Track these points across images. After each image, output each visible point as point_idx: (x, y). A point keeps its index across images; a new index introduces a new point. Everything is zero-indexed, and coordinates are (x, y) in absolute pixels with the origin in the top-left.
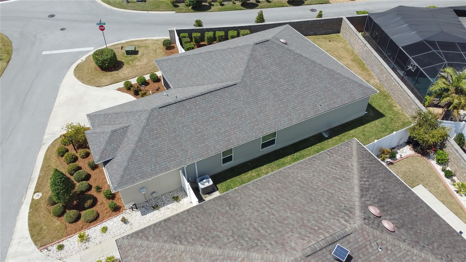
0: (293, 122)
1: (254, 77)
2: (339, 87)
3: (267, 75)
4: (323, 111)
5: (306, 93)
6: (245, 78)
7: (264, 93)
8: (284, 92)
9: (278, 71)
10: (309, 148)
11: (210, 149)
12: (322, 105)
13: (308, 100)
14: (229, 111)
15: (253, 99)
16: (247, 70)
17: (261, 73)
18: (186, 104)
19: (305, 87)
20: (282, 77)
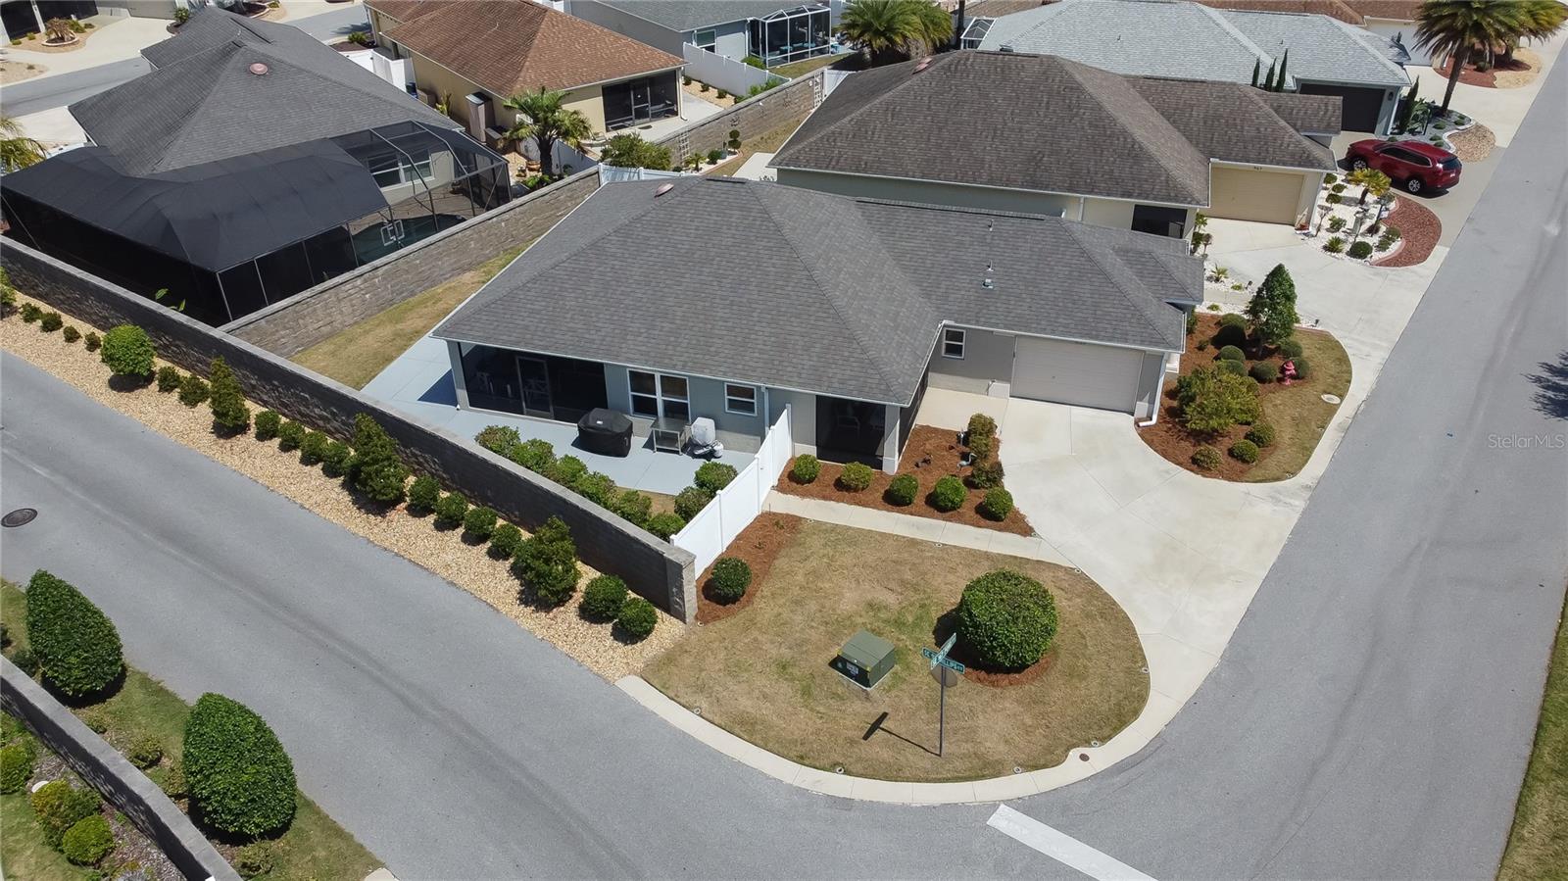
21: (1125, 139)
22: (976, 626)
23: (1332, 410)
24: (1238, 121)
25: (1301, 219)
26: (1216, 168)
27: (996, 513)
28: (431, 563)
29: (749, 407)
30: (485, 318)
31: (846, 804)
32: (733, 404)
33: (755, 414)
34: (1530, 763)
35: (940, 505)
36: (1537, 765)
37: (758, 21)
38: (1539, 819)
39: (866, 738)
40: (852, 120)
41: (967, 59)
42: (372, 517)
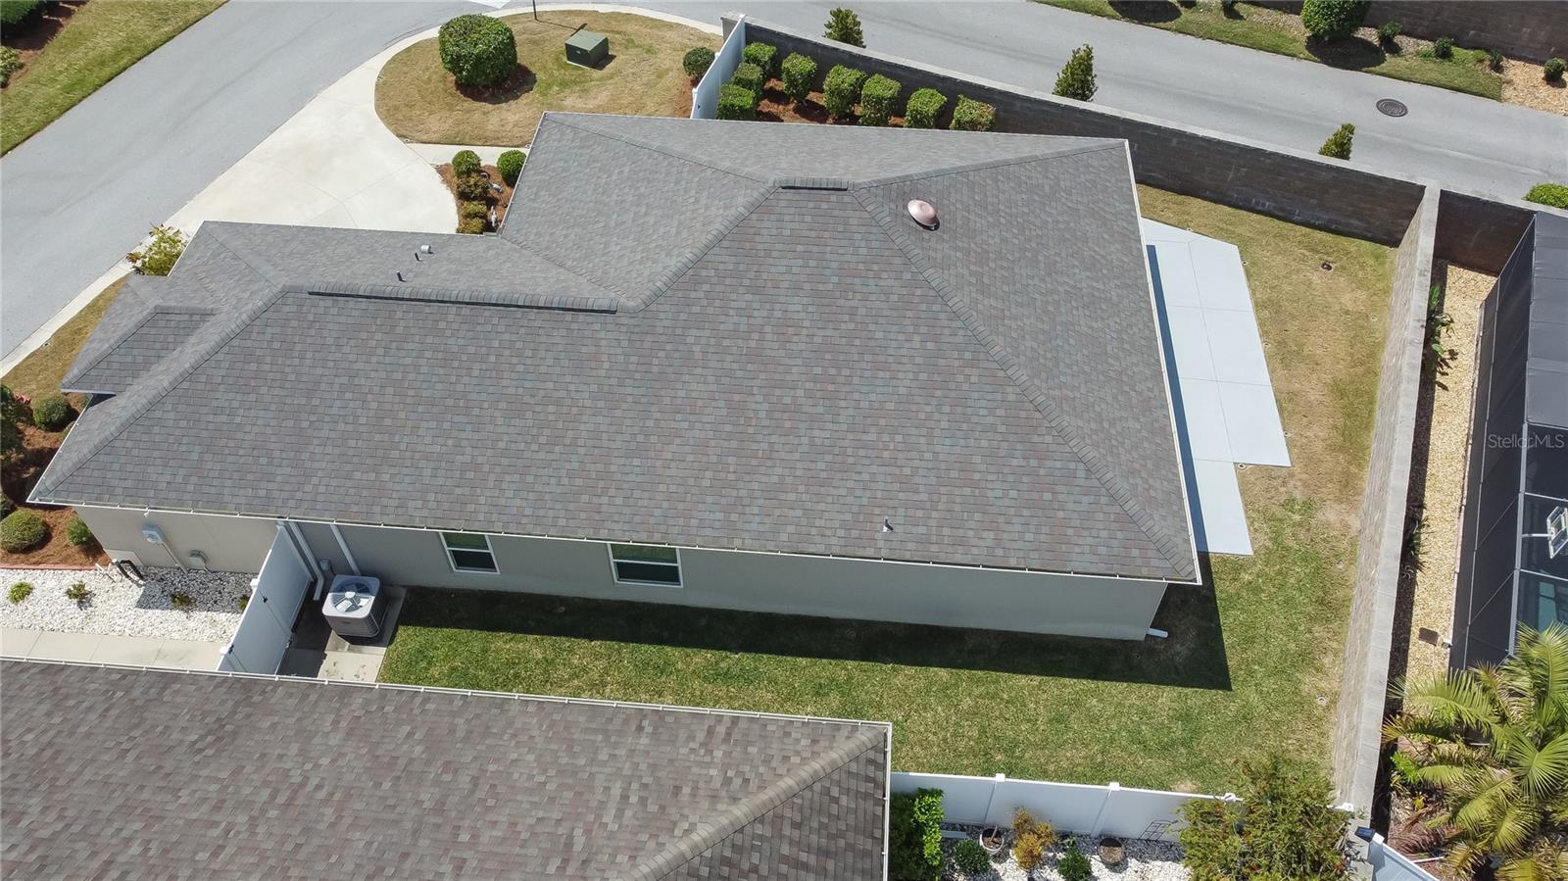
0: (737, 542)
1: (696, 309)
2: (1022, 487)
3: (752, 321)
4: (884, 553)
5: (862, 452)
6: (662, 300)
7: (694, 386)
8: (777, 415)
9: (807, 323)
10: (803, 661)
11: (385, 501)
12: (897, 529)
13: (851, 484)
14: (526, 399)
15: (642, 391)
16: (689, 276)
17: (733, 304)
18: (399, 315)
19: (873, 429)
20: (805, 354)
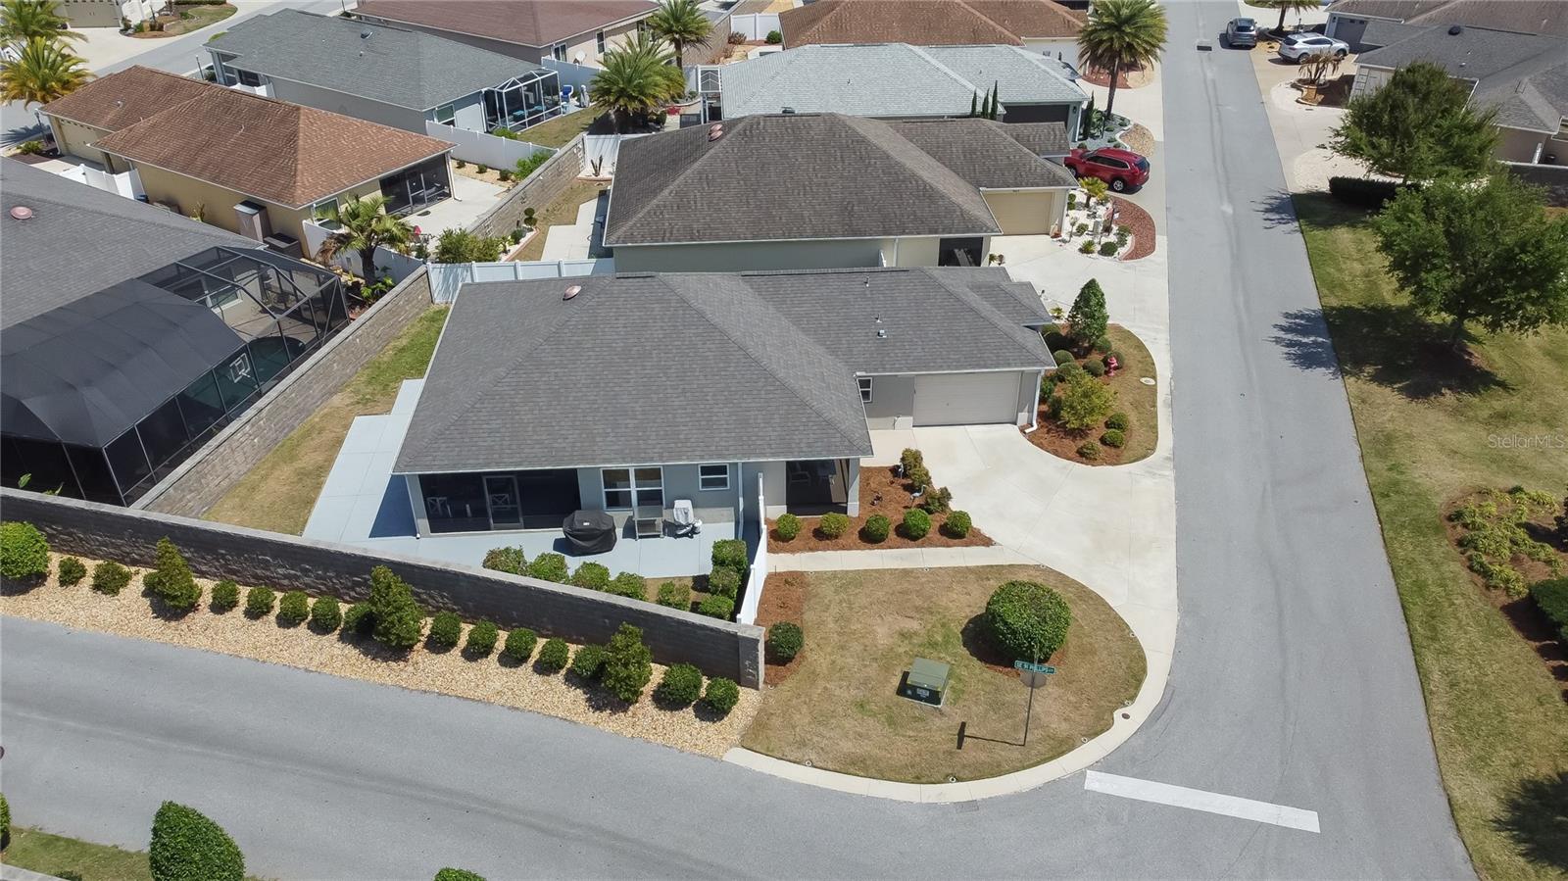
21: (917, 181)
22: (1014, 632)
23: (1153, 390)
24: (991, 153)
25: (1054, 228)
26: (987, 195)
27: (957, 531)
28: (479, 694)
29: (723, 482)
30: (444, 445)
31: (972, 805)
32: (706, 483)
33: (729, 487)
34: (1411, 636)
35: (909, 534)
36: (1417, 637)
37: (493, 92)
38: (1436, 676)
39: (960, 747)
40: (671, 192)
41: (759, 124)
42: (393, 664)
